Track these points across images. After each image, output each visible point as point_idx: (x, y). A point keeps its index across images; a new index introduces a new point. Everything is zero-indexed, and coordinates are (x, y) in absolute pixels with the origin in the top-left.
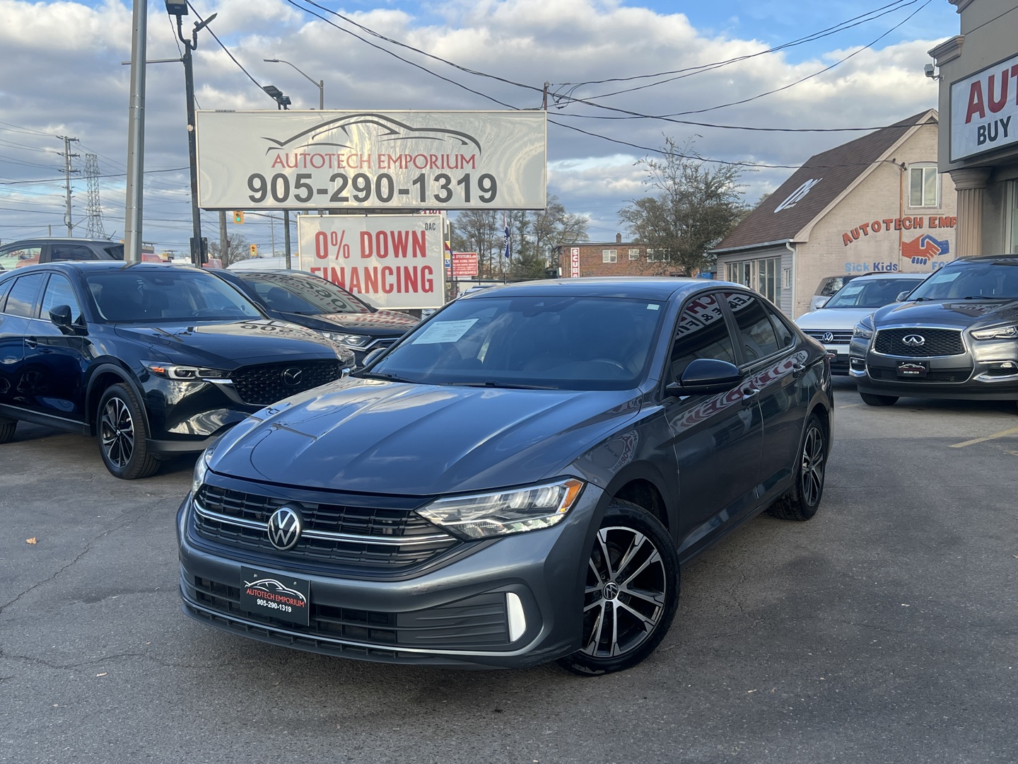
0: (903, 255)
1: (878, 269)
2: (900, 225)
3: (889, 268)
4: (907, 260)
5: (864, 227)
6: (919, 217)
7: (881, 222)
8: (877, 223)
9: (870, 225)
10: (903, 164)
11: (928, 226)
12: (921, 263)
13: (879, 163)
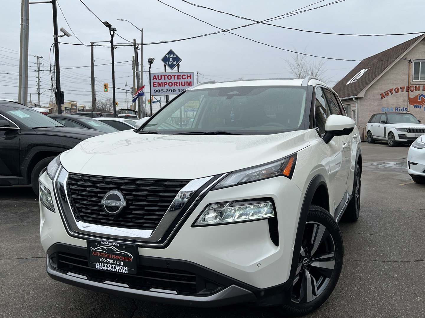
0: (410, 104)
1: (398, 111)
2: (408, 89)
3: (403, 110)
4: (412, 106)
5: (391, 91)
6: (418, 86)
7: (399, 88)
8: (397, 88)
9: (394, 90)
10: (410, 60)
11: (422, 90)
12: (418, 108)
13: (399, 60)
